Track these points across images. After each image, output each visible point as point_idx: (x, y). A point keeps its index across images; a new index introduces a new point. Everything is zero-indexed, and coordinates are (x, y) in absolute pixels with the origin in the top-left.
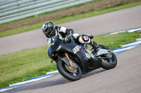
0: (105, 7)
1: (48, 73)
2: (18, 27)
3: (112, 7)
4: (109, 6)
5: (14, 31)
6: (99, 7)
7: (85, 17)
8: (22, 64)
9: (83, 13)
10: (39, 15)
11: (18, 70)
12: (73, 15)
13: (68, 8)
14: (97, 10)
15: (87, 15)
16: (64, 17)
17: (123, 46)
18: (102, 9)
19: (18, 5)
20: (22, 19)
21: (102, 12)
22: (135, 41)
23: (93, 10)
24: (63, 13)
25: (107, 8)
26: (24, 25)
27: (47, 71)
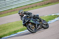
0: (42, 5)
1: (18, 33)
2: (6, 13)
3: (45, 5)
4: (43, 4)
5: (4, 15)
6: (39, 5)
7: (34, 9)
8: (7, 29)
9: (33, 7)
10: (14, 8)
11: (5, 31)
12: (28, 8)
13: (26, 5)
14: (39, 6)
15: (34, 8)
16: (25, 9)
17: (49, 21)
18: (41, 6)
19: (5, 4)
20: (7, 10)
21: (40, 7)
22: (54, 19)
23: (37, 6)
24: (24, 7)
25: (43, 5)
26: (8, 12)
27: (18, 32)
